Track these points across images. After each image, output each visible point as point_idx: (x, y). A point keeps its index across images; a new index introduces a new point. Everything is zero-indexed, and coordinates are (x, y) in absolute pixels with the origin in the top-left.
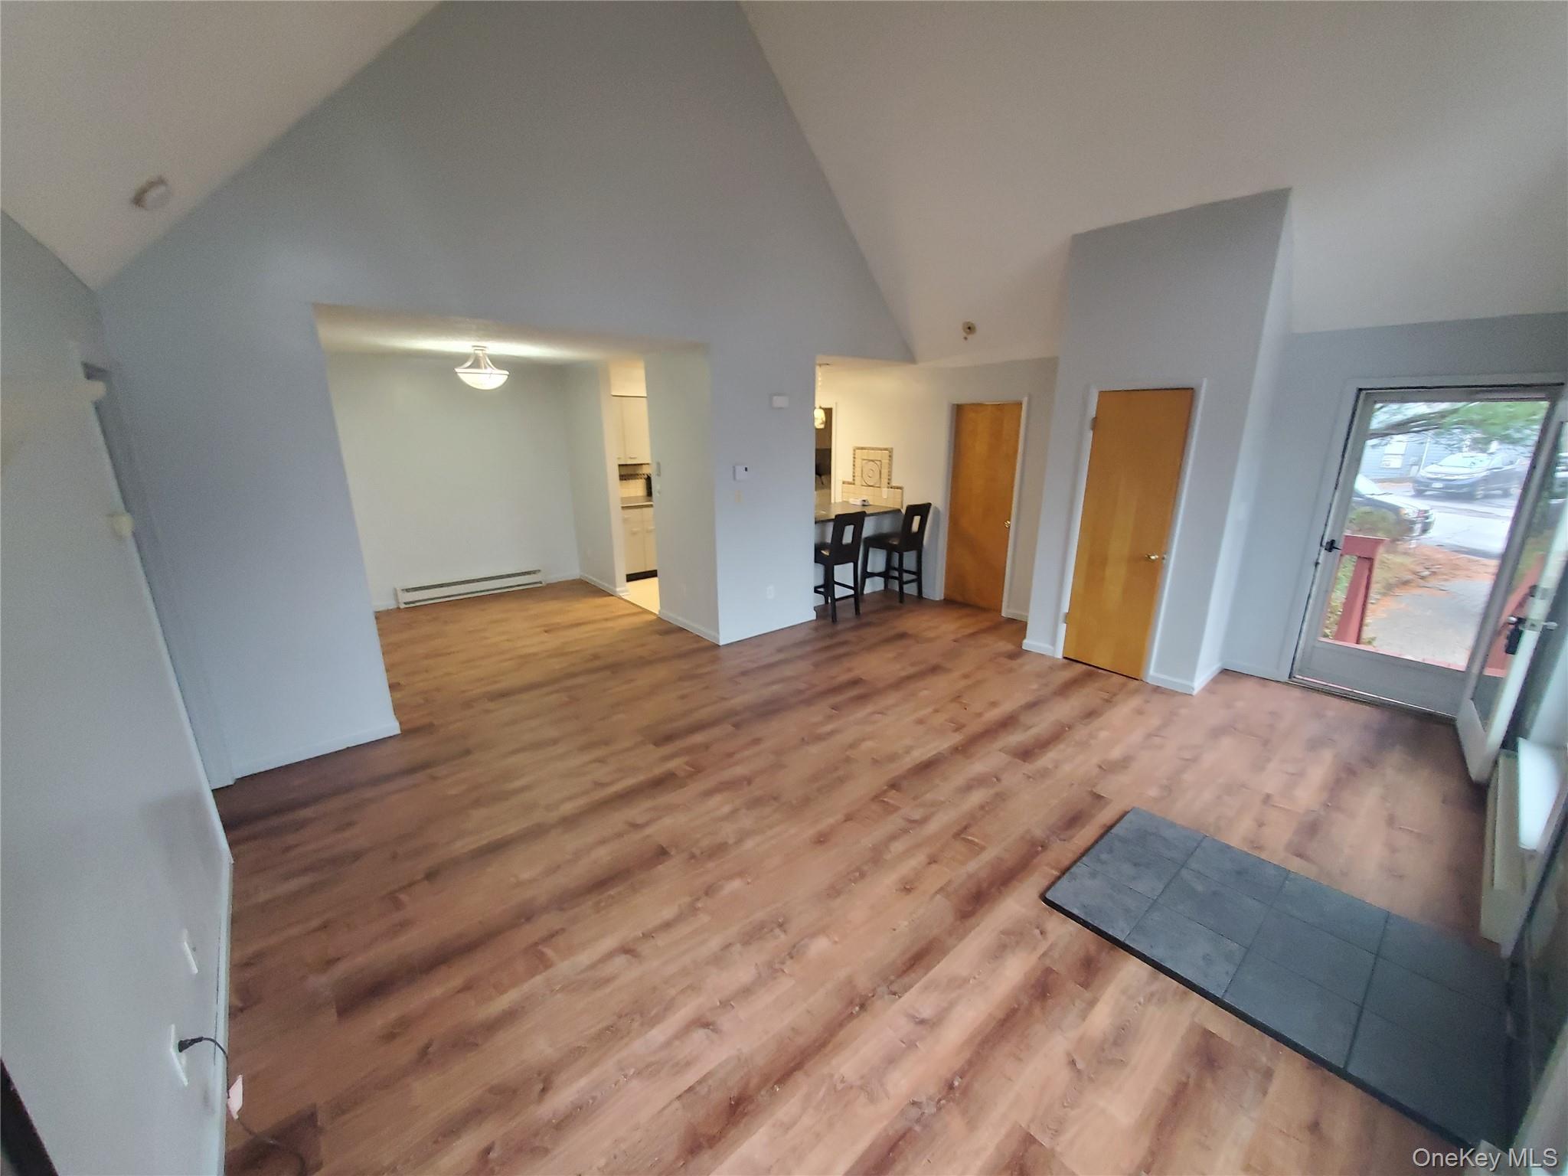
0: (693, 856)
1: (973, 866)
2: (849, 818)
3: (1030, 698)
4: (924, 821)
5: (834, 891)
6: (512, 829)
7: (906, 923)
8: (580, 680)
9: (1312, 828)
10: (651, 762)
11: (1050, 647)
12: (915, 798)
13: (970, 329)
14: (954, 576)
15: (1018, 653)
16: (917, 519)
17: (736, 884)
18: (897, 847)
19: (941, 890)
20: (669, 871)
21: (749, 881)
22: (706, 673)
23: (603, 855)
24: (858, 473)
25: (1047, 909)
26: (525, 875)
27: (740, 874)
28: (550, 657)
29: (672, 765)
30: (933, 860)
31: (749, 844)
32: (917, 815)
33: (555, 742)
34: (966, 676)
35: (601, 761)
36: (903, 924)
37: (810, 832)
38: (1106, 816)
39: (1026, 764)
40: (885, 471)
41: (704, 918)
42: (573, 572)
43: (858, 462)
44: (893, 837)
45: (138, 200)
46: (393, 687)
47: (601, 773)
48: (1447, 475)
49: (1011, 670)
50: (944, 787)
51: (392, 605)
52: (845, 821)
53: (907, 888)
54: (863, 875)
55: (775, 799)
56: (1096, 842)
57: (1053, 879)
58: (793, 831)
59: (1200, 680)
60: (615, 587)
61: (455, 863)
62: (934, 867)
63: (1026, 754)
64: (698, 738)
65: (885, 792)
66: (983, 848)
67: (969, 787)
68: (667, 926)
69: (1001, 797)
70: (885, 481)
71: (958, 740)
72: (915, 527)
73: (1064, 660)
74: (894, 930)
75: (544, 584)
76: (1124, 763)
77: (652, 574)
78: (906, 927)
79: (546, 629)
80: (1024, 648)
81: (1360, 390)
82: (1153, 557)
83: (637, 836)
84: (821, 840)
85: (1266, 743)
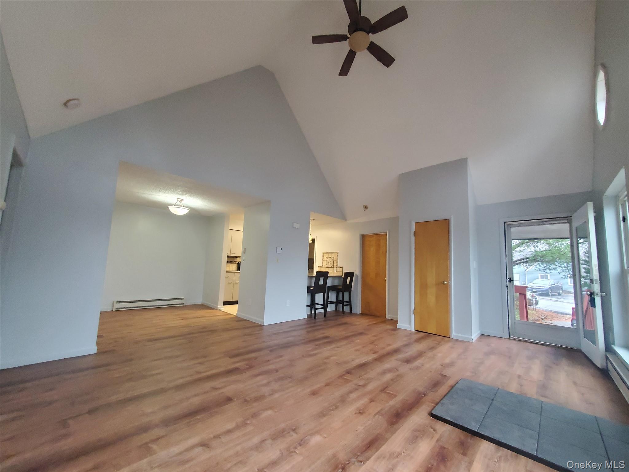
0: (246, 401)
1: (392, 403)
2: (327, 385)
3: (405, 343)
4: (364, 386)
5: (322, 414)
6: (145, 391)
7: (362, 428)
8: (196, 335)
9: (543, 387)
10: (227, 364)
11: (409, 326)
12: (360, 377)
13: (366, 207)
14: (365, 303)
15: (396, 329)
16: (349, 278)
17: (270, 412)
18: (353, 396)
19: (378, 413)
20: (232, 409)
21: (276, 410)
22: (256, 334)
23: (196, 401)
24: (325, 263)
25: (433, 420)
26: (148, 410)
27: (271, 408)
28: (182, 327)
29: (237, 365)
30: (372, 401)
31: (276, 396)
32: (361, 383)
33: (177, 357)
34: (375, 336)
35: (201, 363)
36: (361, 428)
37: (309, 390)
38: (451, 382)
39: (409, 364)
40: (335, 262)
41: (250, 428)
42: (199, 301)
43: (325, 259)
44: (351, 392)
45: (66, 104)
46: (99, 337)
47: (200, 368)
48: (537, 286)
49: (394, 334)
50: (372, 373)
51: (110, 309)
52: (326, 386)
53: (361, 412)
54: (337, 408)
55: (290, 377)
56: (449, 392)
57: (433, 407)
58: (299, 390)
59: (474, 336)
60: (218, 305)
61: (109, 406)
62: (373, 403)
63: (408, 361)
64: (253, 355)
65: (344, 375)
66: (395, 396)
67: (384, 373)
68: (229, 432)
69: (400, 376)
70: (335, 265)
71: (375, 357)
72: (348, 282)
73: (416, 331)
74: (357, 431)
75: (184, 305)
76: (452, 364)
77: (235, 303)
78: (362, 429)
79: (183, 318)
80: (398, 327)
81: (505, 222)
82: (445, 282)
83: (217, 393)
84: (314, 393)
85: (510, 357)
